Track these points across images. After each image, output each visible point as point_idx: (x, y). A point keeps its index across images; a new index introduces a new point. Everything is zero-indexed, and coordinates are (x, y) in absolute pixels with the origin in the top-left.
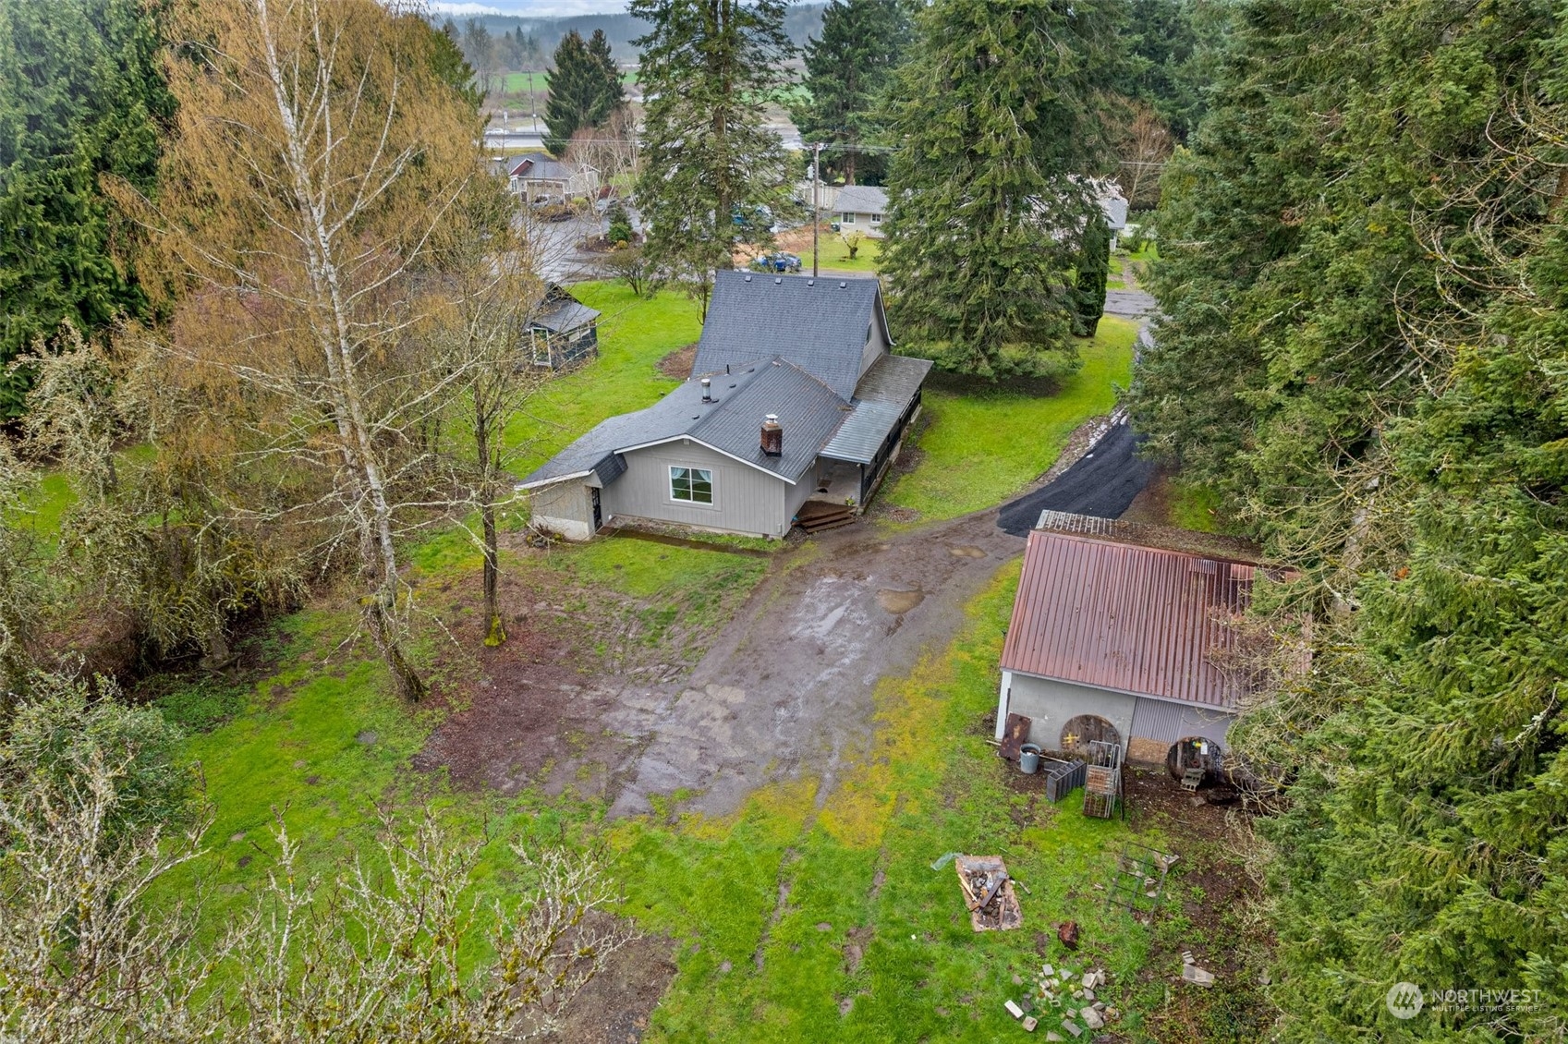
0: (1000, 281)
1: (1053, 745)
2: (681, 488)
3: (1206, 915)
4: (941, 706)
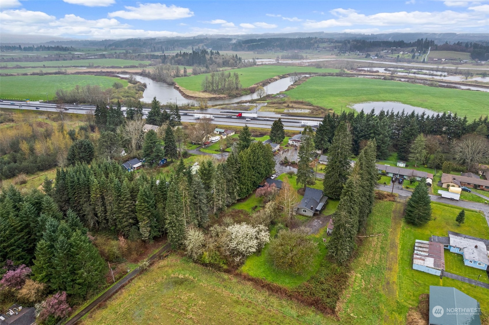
2: (304, 211)
4: (324, 230)
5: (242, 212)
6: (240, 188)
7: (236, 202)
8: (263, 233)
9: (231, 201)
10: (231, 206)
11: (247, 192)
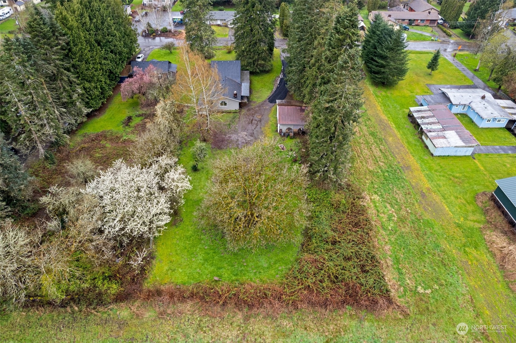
0: (259, 55)
1: (285, 132)
2: (221, 104)
3: (304, 145)
4: (270, 130)
5: (105, 137)
6: (85, 89)
7: (85, 120)
8: (173, 175)
9: (74, 121)
10: (76, 130)
11: (102, 93)
